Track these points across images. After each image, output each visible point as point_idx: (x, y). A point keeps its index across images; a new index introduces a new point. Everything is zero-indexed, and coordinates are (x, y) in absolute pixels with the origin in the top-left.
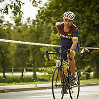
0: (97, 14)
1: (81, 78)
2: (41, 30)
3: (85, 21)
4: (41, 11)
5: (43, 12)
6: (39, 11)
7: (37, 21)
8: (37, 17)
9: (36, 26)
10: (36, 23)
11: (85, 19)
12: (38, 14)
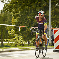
0: (39, 7)
1: (30, 45)
2: (6, 17)
3: (32, 11)
4: (6, 5)
5: (7, 6)
6: (4, 5)
7: (4, 11)
8: (3, 9)
9: (3, 14)
10: (3, 12)
11: (32, 10)
12: (4, 6)
